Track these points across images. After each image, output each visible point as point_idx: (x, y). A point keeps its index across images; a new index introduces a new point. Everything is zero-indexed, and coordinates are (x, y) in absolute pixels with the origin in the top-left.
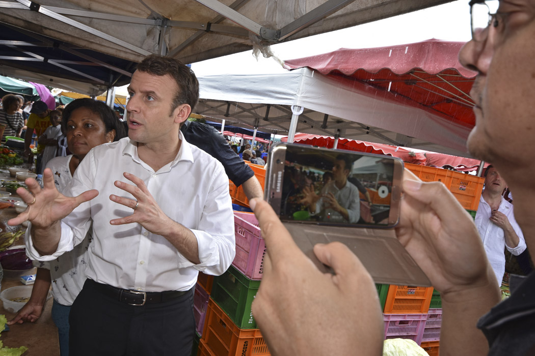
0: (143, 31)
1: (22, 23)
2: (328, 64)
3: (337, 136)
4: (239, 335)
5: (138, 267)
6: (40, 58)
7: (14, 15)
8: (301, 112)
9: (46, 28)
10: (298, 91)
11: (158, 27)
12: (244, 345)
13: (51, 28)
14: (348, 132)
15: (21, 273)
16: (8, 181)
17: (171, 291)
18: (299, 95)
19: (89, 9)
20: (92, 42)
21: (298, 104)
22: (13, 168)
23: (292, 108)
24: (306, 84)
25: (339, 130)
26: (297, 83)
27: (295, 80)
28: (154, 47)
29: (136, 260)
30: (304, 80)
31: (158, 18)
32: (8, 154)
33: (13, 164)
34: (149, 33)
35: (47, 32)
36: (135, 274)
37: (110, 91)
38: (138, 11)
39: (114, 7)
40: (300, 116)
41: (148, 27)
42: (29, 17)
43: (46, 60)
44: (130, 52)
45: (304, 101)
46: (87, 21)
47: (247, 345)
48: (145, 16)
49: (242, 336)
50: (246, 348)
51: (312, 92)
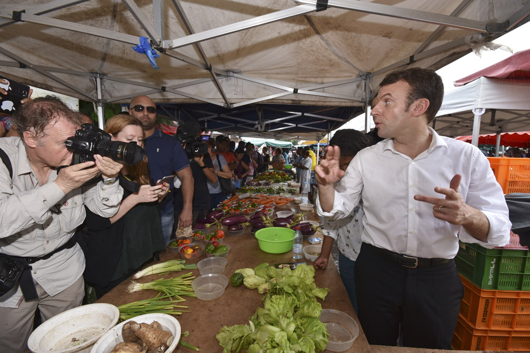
0: (354, 86)
1: (290, 102)
2: (506, 70)
3: (498, 133)
4: (480, 294)
5: (409, 235)
6: (294, 125)
7: (287, 98)
8: (483, 112)
9: (302, 101)
10: (477, 97)
11: (363, 81)
12: (486, 303)
13: (304, 100)
14: (510, 126)
15: (309, 237)
16: (288, 188)
17: (439, 258)
18: (479, 100)
19: (322, 83)
20: (326, 102)
21: (480, 106)
22: (289, 182)
23: (473, 111)
24: (485, 89)
25: (500, 127)
26: (475, 91)
27: (473, 89)
28: (362, 94)
29: (407, 230)
30: (482, 87)
31: (363, 75)
32: (285, 175)
33: (288, 180)
34: (358, 86)
35: (302, 103)
36: (407, 240)
37: (329, 134)
38: (350, 74)
39: (336, 77)
40: (482, 116)
41: (357, 83)
42: (293, 97)
43: (297, 126)
44: (348, 101)
45: (485, 104)
46: (321, 90)
47: (488, 303)
48: (354, 76)
49: (483, 295)
50: (488, 305)
51: (492, 95)
